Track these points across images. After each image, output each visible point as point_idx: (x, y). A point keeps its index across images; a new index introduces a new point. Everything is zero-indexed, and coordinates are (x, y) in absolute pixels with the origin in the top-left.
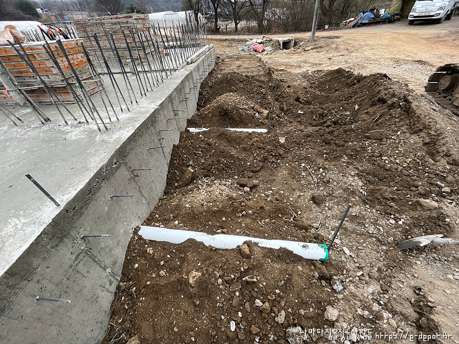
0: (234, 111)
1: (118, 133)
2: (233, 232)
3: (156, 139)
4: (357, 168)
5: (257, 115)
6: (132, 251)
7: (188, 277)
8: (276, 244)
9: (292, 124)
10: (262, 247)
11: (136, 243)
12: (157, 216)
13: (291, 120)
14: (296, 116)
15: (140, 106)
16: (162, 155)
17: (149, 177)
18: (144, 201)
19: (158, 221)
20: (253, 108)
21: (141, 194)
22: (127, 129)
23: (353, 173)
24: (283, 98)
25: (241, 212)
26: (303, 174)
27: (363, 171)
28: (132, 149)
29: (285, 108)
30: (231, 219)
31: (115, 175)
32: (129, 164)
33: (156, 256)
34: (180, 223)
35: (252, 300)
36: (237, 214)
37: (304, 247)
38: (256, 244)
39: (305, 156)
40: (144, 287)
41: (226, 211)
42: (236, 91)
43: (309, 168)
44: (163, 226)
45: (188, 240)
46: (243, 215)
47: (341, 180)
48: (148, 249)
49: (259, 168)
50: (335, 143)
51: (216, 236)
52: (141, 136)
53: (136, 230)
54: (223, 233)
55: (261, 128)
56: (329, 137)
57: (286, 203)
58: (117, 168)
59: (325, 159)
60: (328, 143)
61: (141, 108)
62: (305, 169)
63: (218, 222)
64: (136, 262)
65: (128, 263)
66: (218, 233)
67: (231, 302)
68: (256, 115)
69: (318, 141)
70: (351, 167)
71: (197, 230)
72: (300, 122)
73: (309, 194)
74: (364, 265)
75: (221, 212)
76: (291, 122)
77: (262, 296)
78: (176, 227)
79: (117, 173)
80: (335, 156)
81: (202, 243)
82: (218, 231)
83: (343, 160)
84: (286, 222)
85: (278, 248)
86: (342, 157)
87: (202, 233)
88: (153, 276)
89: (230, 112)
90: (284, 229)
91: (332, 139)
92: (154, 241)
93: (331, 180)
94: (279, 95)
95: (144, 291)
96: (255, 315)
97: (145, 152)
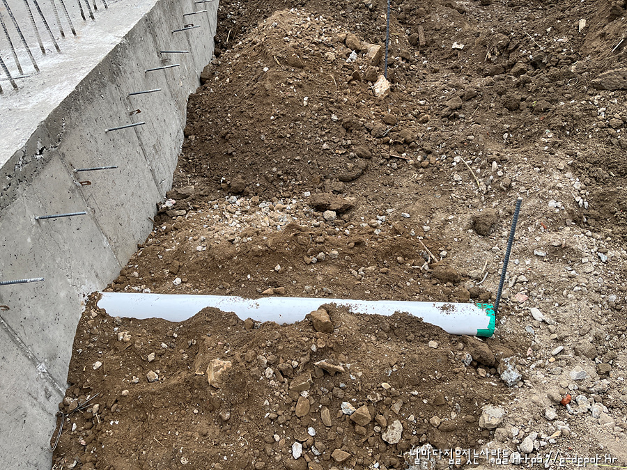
1: (41, 94)
2: (298, 292)
3: (123, 112)
4: (573, 155)
5: (353, 55)
6: (86, 339)
7: (205, 372)
8: (386, 308)
9: (437, 75)
10: (358, 314)
11: (95, 324)
12: (136, 274)
13: (436, 67)
14: (446, 56)
15: (83, 40)
16: (139, 149)
17: (113, 193)
18: (105, 243)
19: (138, 283)
20: (344, 42)
21: (99, 226)
22: (57, 86)
23: (562, 165)
24: (419, 15)
25: (315, 253)
26: (457, 177)
27: (584, 160)
28: (72, 126)
29: (422, 41)
30: (294, 266)
31: (42, 176)
32: (68, 158)
33: (138, 344)
34: (186, 282)
35: (334, 403)
36: (306, 258)
37: (444, 308)
38: (346, 309)
39: (463, 139)
40: (116, 401)
41: (283, 251)
42: (303, 5)
43: (471, 165)
44: (148, 290)
45: (204, 310)
46: (319, 261)
47: (536, 181)
48: (121, 334)
49: (357, 172)
50: (532, 108)
51: (262, 301)
52: (90, 101)
53: (92, 300)
54: (277, 294)
56: (517, 95)
57: (414, 237)
58: (45, 162)
59: (507, 144)
60: (514, 108)
61: (84, 44)
62: (462, 168)
63: (267, 274)
64: (98, 358)
65: (79, 361)
66: (267, 295)
67: (292, 408)
68: (351, 56)
69: (493, 105)
70: (559, 152)
71: (223, 292)
72: (455, 69)
73: (466, 217)
74: (567, 334)
75: (272, 253)
76: (436, 71)
77: (354, 396)
78: (176, 290)
79: (46, 171)
80: (529, 133)
81: (233, 315)
82: (266, 292)
83: (543, 139)
84: (412, 271)
85: (390, 314)
86: (541, 133)
87: (232, 297)
88: (134, 380)
90: (408, 284)
91: (523, 99)
92: (132, 319)
93: (514, 184)
94: (407, 12)
95: (117, 408)
96: (342, 430)
97: (101, 137)
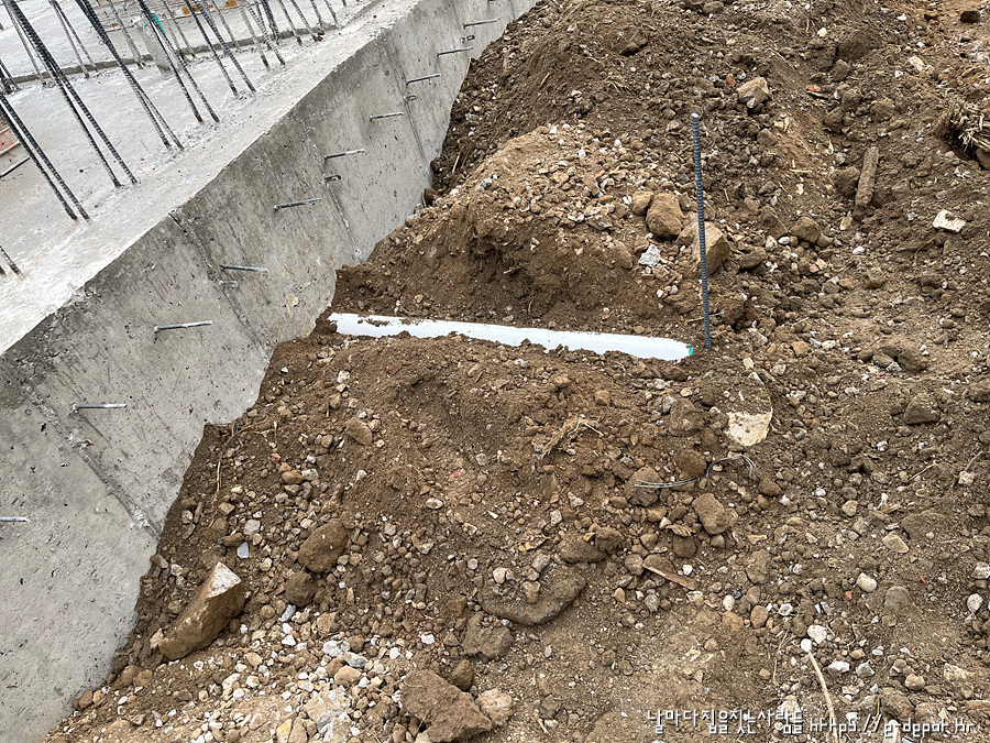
0: (527, 242)
5: (652, 256)
9: (874, 297)
14: (913, 244)
20: (644, 213)
24: (877, 118)
42: (584, 114)
49: (548, 608)
55: (660, 334)
68: (644, 259)
72: (929, 287)
89: (511, 247)
94: (852, 105)
